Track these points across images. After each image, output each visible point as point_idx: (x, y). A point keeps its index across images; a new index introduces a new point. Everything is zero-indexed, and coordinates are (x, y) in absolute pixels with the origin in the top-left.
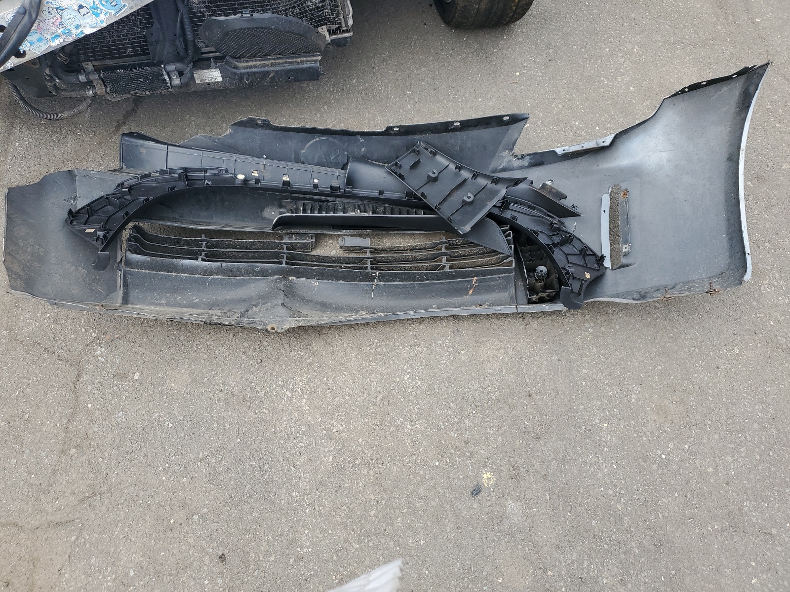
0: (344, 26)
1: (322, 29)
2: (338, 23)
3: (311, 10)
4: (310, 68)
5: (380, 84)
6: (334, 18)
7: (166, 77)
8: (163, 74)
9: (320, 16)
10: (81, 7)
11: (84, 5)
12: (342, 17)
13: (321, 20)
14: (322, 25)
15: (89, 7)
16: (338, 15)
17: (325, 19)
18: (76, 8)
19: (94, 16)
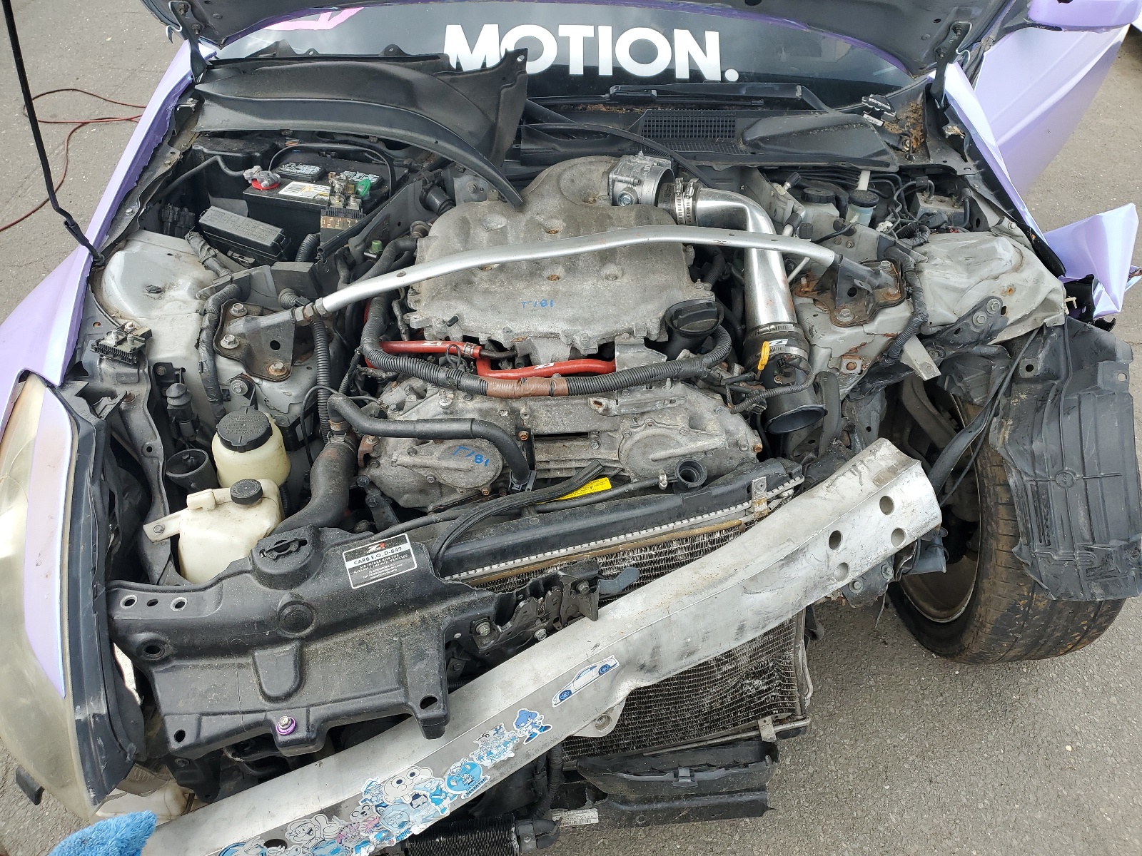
0: (800, 713)
1: (765, 721)
2: (790, 710)
3: (750, 696)
4: (752, 802)
5: (834, 768)
6: (784, 704)
7: (515, 843)
8: (511, 841)
9: (762, 703)
10: (416, 796)
11: (420, 792)
12: (797, 700)
13: (763, 709)
14: (765, 715)
15: (428, 794)
16: (791, 699)
17: (770, 707)
18: (408, 800)
19: (433, 805)
